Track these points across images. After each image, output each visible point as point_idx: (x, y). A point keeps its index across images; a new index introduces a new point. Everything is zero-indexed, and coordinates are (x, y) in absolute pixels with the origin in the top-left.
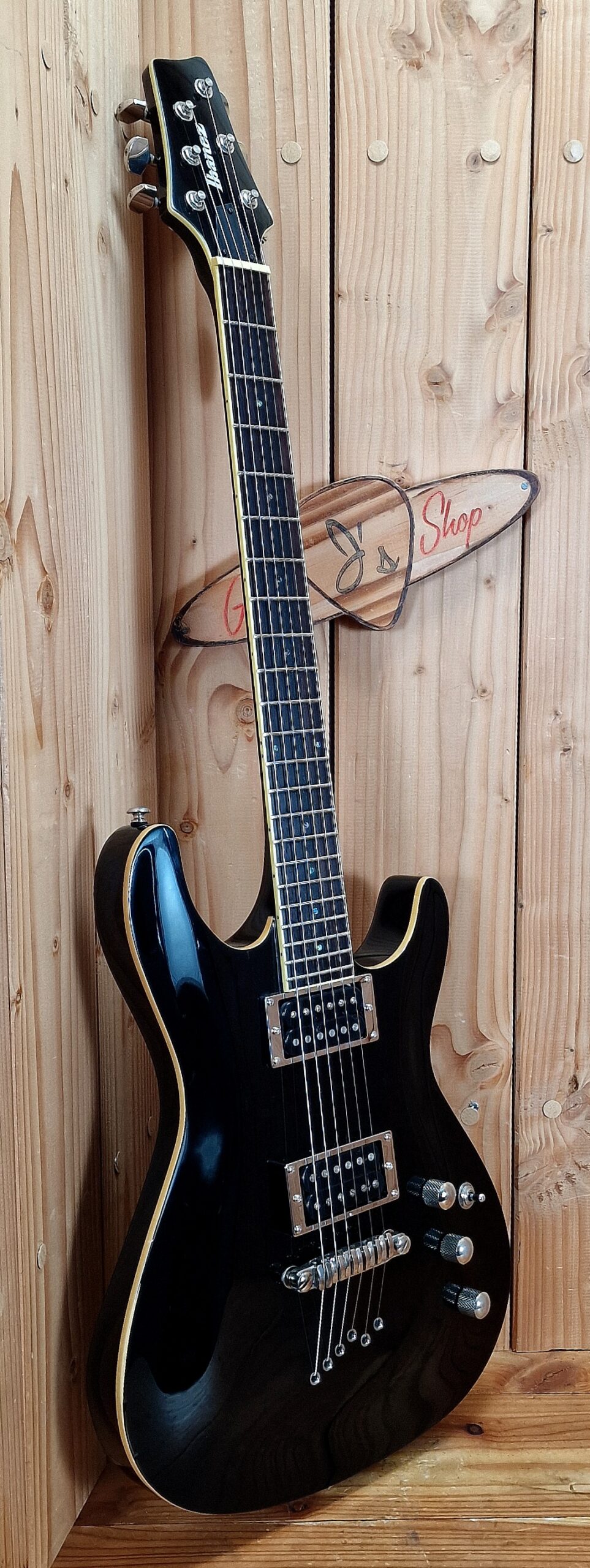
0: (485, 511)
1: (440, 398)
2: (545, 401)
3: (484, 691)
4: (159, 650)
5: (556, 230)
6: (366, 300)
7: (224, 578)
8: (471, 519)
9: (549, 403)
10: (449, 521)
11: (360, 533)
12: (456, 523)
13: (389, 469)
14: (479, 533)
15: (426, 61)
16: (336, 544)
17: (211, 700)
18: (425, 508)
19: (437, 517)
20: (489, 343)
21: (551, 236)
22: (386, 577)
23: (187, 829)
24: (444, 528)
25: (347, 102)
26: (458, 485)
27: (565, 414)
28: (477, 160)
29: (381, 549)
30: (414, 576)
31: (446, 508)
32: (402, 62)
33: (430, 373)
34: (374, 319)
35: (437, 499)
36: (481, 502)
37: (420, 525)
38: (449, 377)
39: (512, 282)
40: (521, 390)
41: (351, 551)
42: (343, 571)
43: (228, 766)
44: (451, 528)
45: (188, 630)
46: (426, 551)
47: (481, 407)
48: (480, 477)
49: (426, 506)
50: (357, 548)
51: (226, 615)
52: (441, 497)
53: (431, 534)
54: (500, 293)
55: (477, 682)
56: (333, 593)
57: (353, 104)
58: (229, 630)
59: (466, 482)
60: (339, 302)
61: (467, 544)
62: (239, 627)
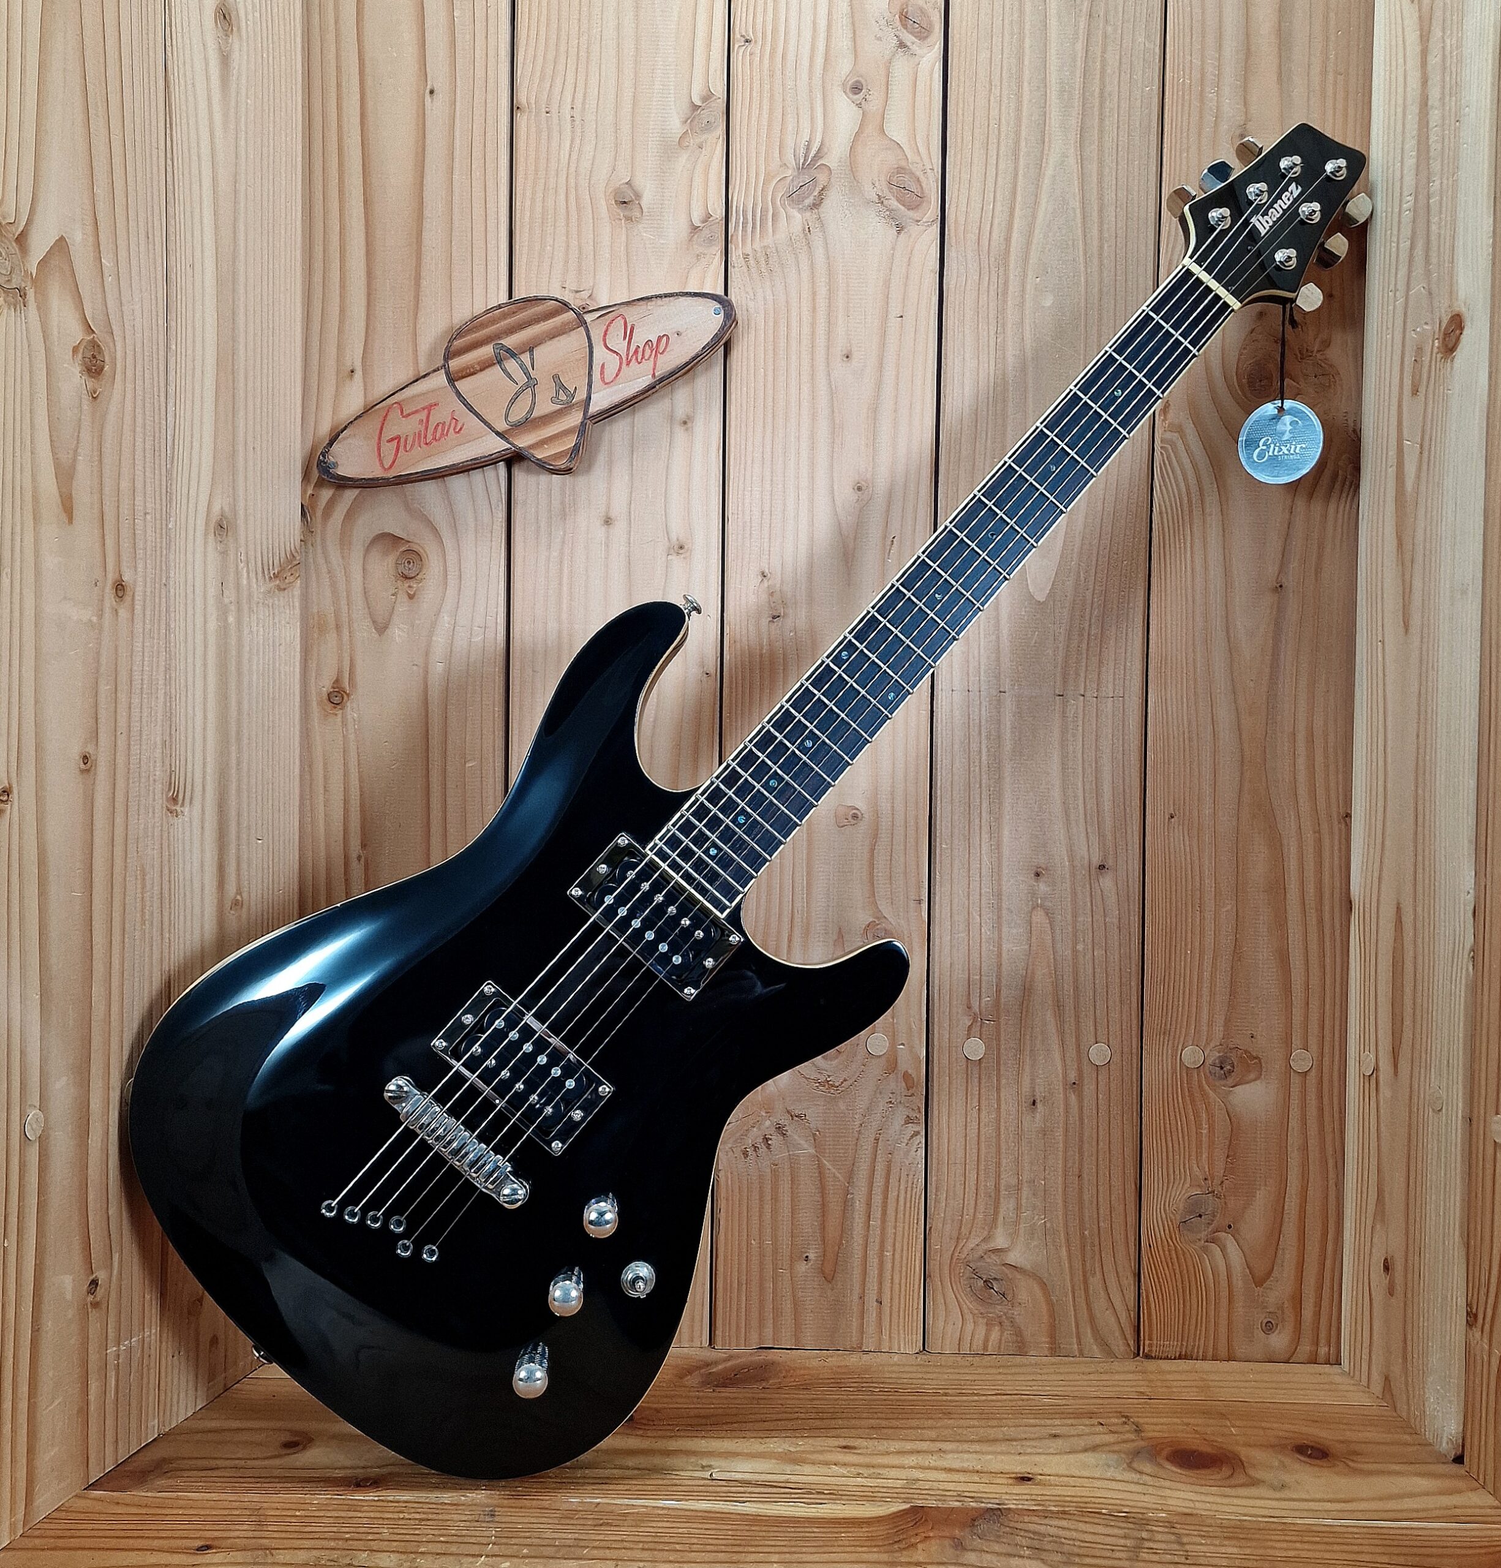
0: (673, 338)
1: (629, 219)
2: (745, 224)
3: (681, 548)
4: (310, 492)
5: (756, 40)
6: (547, 113)
7: (378, 407)
8: (657, 346)
9: (750, 225)
10: (633, 348)
11: (532, 360)
12: (641, 350)
13: (572, 293)
14: (666, 363)
16: (505, 371)
17: (367, 550)
18: (605, 334)
19: (619, 344)
20: (683, 160)
21: (750, 47)
22: (561, 409)
23: (336, 700)
24: (628, 355)
26: (642, 307)
27: (769, 240)
29: (556, 378)
30: (593, 409)
31: (629, 334)
33: (617, 192)
34: (555, 134)
35: (620, 322)
36: (668, 328)
37: (599, 352)
38: (638, 196)
39: (708, 97)
40: (719, 212)
41: (522, 379)
42: (513, 401)
43: (386, 627)
44: (634, 356)
45: (336, 465)
46: (607, 381)
47: (675, 228)
48: (667, 299)
49: (607, 330)
50: (529, 377)
51: (379, 449)
52: (622, 322)
53: (612, 363)
54: (695, 108)
55: (674, 537)
56: (502, 426)
59: (651, 305)
60: (518, 115)
61: (654, 375)
62: (394, 462)
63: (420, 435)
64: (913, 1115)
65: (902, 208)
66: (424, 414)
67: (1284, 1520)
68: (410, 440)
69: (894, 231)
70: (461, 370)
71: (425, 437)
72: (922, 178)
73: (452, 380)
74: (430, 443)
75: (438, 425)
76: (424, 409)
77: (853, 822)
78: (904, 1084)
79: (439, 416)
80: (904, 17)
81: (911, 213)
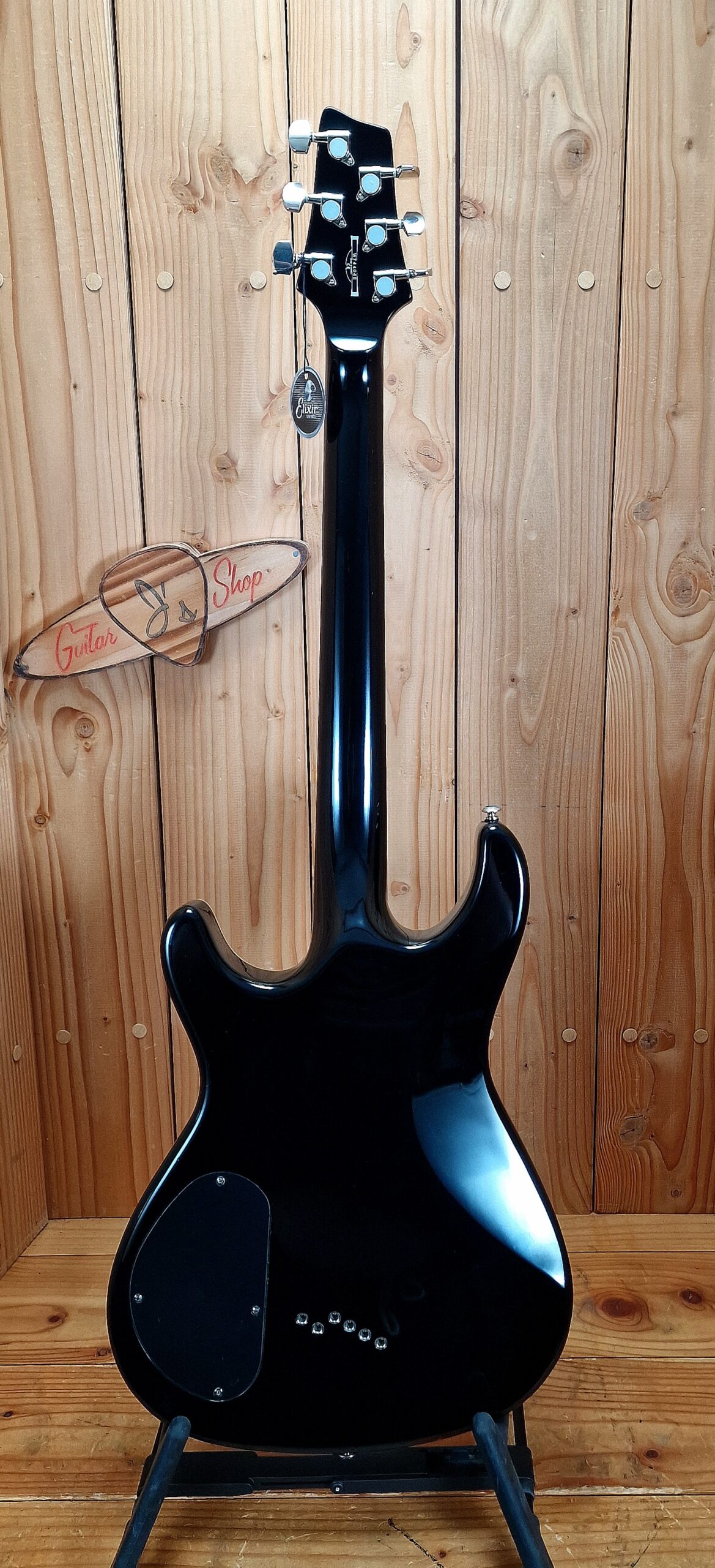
0: (265, 573)
1: (228, 481)
2: (313, 483)
3: (278, 712)
4: (10, 680)
5: (316, 345)
6: (163, 401)
7: (54, 626)
8: (254, 580)
9: (317, 485)
10: (236, 582)
11: (164, 591)
12: (242, 582)
13: (190, 536)
14: (261, 591)
15: (201, 207)
16: (144, 599)
17: (54, 720)
19: (226, 579)
20: (266, 436)
21: (312, 350)
22: (187, 625)
23: (41, 821)
24: (232, 587)
25: (138, 240)
26: (242, 552)
28: (247, 287)
29: (181, 603)
30: (210, 625)
31: (233, 571)
32: (181, 207)
33: (218, 461)
34: (170, 417)
35: (225, 564)
36: (261, 566)
37: (212, 585)
38: (234, 463)
39: (282, 387)
40: (294, 474)
41: (157, 604)
42: (151, 621)
43: (71, 771)
44: (237, 587)
45: (27, 667)
46: (219, 605)
47: (262, 487)
48: (259, 547)
49: (216, 570)
50: (162, 603)
51: (57, 655)
52: (228, 563)
53: (222, 592)
54: (272, 396)
55: (271, 706)
56: (145, 638)
57: (142, 241)
58: (61, 667)
59: (248, 550)
60: (141, 403)
61: (252, 600)
62: (69, 665)
63: (86, 646)
65: (428, 470)
66: (88, 630)
67: (667, 1360)
68: (79, 650)
69: (421, 488)
70: (113, 600)
71: (90, 647)
72: (441, 449)
73: (106, 606)
74: (94, 651)
75: (98, 638)
76: (87, 627)
77: (403, 892)
79: (100, 631)
80: (426, 326)
81: (433, 474)
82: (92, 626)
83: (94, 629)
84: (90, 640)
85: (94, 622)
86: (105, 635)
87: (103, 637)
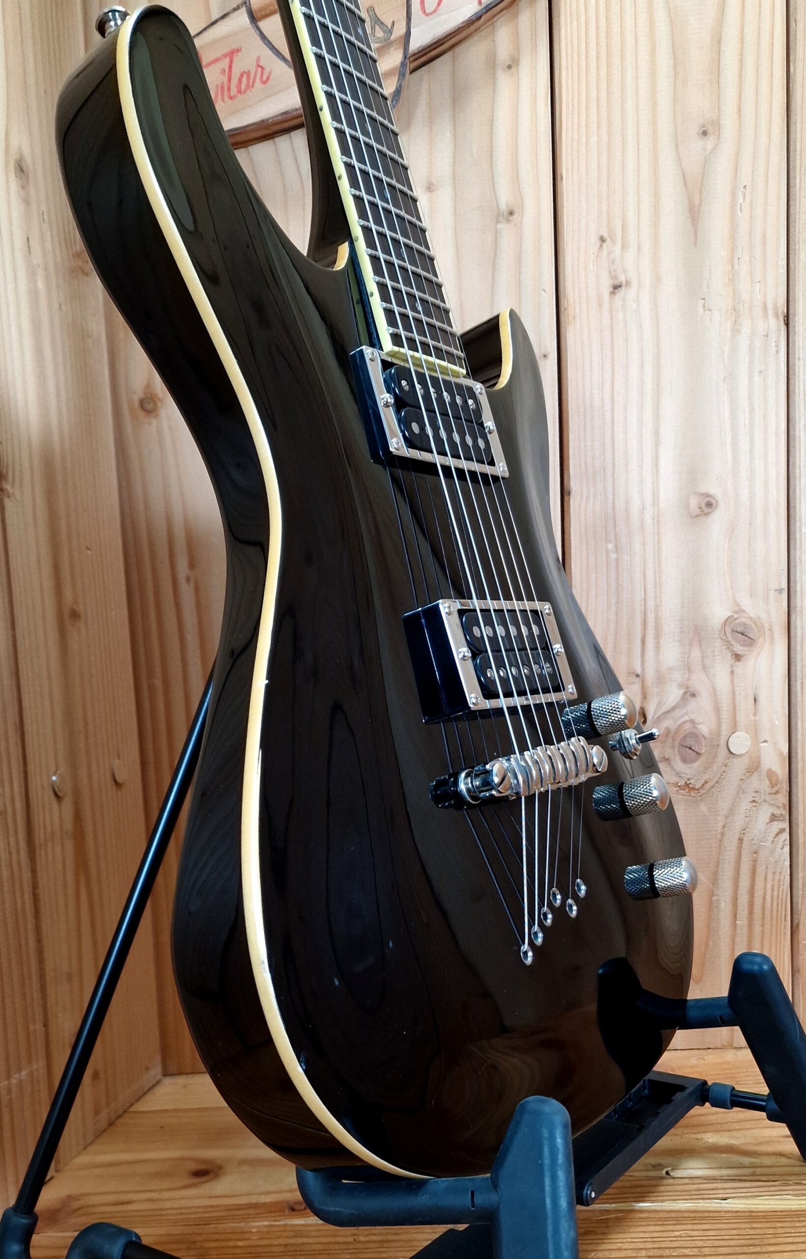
3: (511, 214)
22: (379, 48)
29: (371, 11)
30: (414, 47)
46: (428, 11)
55: (503, 201)
63: (222, 88)
64: (778, 812)
66: (227, 60)
70: (265, 7)
71: (229, 89)
73: (254, 19)
74: (235, 96)
75: (242, 76)
76: (225, 56)
78: (767, 782)
79: (243, 63)
82: (231, 54)
83: (235, 59)
84: (230, 79)
85: (235, 46)
86: (253, 69)
87: (248, 73)
